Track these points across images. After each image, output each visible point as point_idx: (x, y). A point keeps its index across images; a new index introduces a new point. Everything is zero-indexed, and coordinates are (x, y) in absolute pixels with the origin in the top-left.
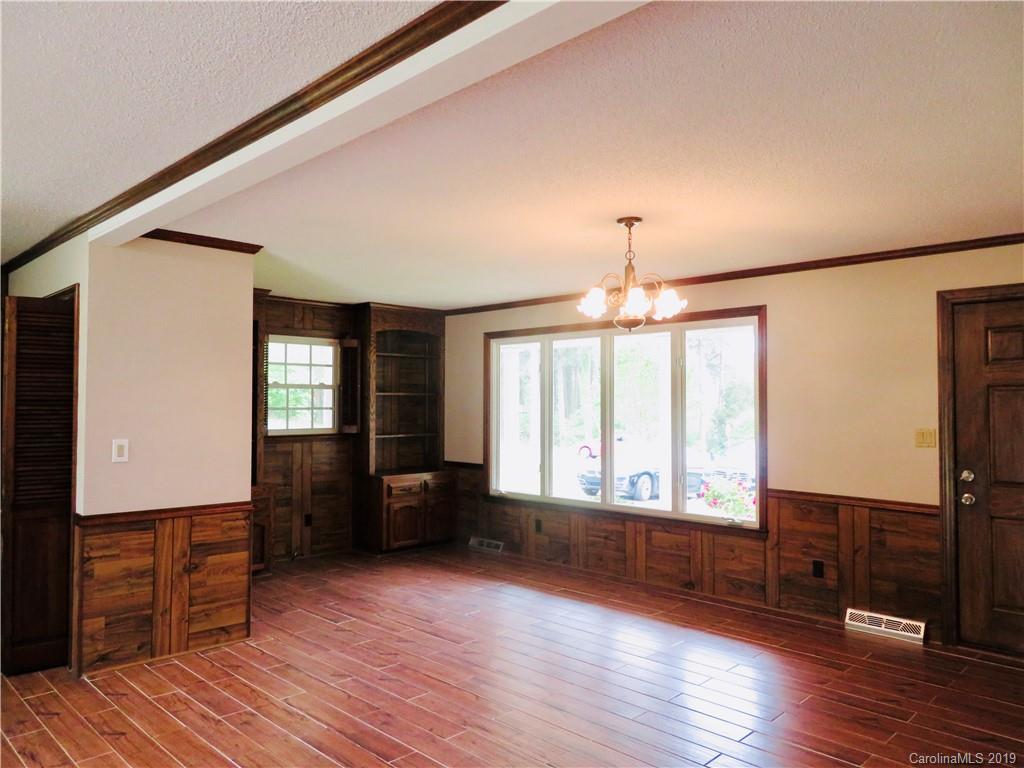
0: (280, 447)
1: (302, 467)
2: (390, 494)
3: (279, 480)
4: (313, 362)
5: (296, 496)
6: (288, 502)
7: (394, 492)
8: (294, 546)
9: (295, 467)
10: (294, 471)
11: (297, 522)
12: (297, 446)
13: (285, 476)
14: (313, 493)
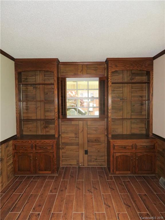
0: (73, 123)
1: (83, 131)
2: (114, 148)
3: (73, 135)
4: (89, 88)
5: (81, 142)
6: (78, 144)
7: (116, 148)
8: (80, 162)
9: (80, 131)
10: (80, 132)
11: (81, 153)
12: (81, 122)
13: (76, 134)
14: (88, 141)
